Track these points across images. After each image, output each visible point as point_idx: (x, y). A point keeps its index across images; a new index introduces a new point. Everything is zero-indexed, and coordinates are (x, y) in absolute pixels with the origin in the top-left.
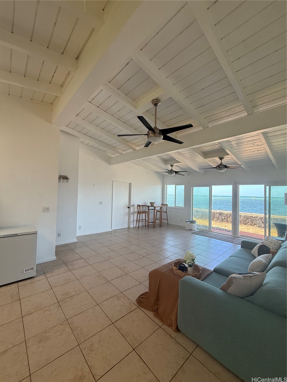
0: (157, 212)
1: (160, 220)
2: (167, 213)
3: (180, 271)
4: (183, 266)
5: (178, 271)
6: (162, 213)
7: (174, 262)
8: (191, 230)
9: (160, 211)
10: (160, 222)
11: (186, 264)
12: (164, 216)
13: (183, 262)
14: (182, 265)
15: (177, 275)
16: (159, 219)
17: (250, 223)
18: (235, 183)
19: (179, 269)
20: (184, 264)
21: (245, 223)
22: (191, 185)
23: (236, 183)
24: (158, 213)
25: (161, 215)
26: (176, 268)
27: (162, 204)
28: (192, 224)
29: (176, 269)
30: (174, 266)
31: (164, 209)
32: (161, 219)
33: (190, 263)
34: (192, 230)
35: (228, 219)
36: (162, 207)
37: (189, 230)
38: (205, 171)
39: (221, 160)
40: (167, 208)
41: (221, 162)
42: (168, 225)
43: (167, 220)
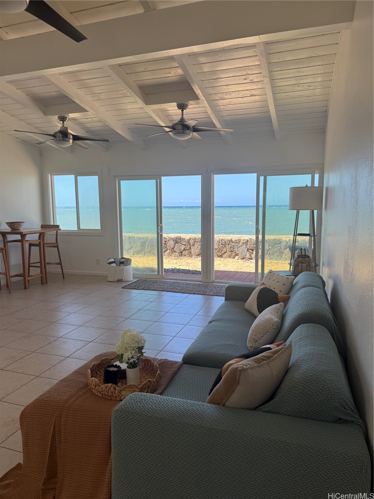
0: (32, 247)
2: (57, 247)
3: (110, 385)
4: (115, 369)
5: (103, 386)
6: (46, 248)
7: (91, 367)
8: (120, 281)
9: (40, 243)
10: (41, 273)
11: (121, 362)
12: (51, 255)
13: (112, 359)
14: (112, 369)
15: (102, 397)
16: (39, 265)
17: (228, 253)
18: (207, 170)
19: (106, 381)
20: (116, 365)
21: (220, 254)
22: (115, 176)
23: (209, 170)
24: (35, 250)
25: (42, 255)
26: (97, 380)
27: (43, 227)
28: (122, 267)
29: (98, 382)
30: (90, 376)
31: (50, 237)
32: (43, 263)
33: (131, 358)
34: (122, 280)
35: (190, 250)
36: (44, 233)
37: (117, 280)
38: (145, 142)
39: (182, 111)
40: (58, 234)
41: (181, 116)
42: (64, 278)
43: (60, 264)
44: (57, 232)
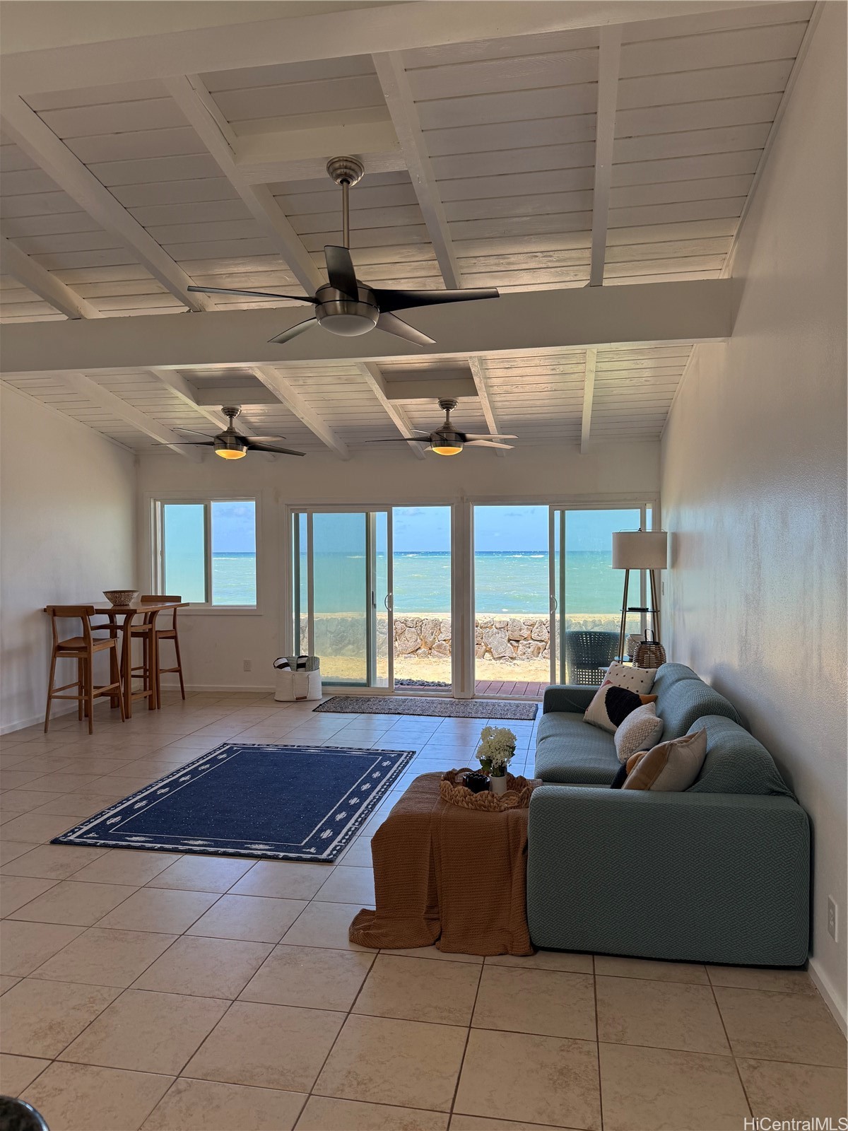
0: (130, 638)
1: (144, 677)
2: (175, 638)
5: (477, 794)
8: (301, 699)
10: (145, 689)
16: (141, 672)
18: (462, 498)
23: (465, 498)
24: (135, 643)
25: (149, 654)
27: (144, 600)
28: (303, 673)
29: (469, 790)
30: (452, 787)
34: (306, 698)
36: (158, 612)
37: (297, 699)
38: (348, 446)
39: (448, 410)
40: (177, 613)
41: (445, 420)
42: (184, 698)
43: (179, 671)
44: (175, 609)
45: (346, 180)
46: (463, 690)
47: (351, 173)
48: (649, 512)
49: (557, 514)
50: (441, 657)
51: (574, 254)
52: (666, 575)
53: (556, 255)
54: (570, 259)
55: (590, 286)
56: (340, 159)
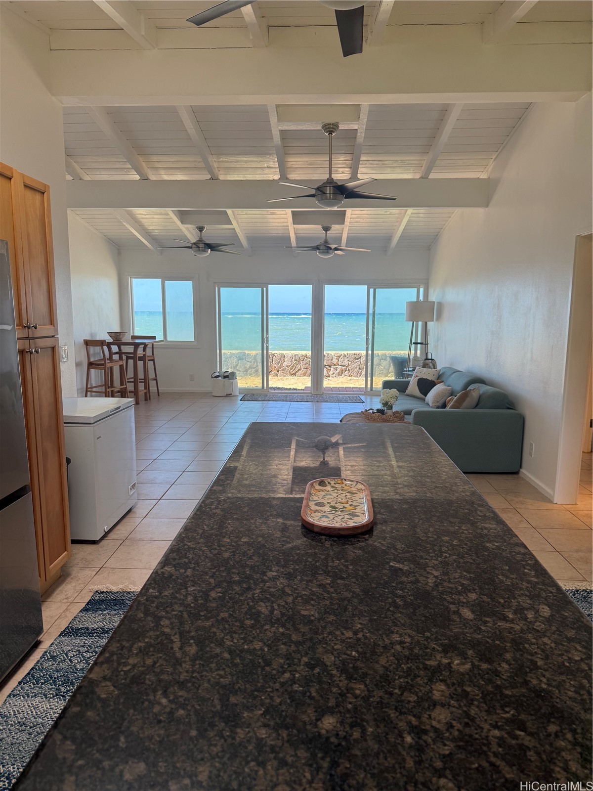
1: (145, 382)
2: (154, 360)
9: (144, 355)
10: (146, 388)
22: (215, 283)
25: (147, 369)
28: (228, 381)
32: (147, 378)
34: (231, 394)
37: (226, 395)
39: (326, 232)
40: (154, 346)
41: (324, 238)
42: (159, 395)
43: (156, 380)
44: (153, 344)
45: (331, 133)
46: (317, 390)
47: (334, 130)
48: (422, 290)
49: (372, 290)
50: (285, 376)
51: (416, 162)
52: (431, 325)
53: (407, 162)
54: (413, 164)
55: (422, 178)
56: (329, 124)
